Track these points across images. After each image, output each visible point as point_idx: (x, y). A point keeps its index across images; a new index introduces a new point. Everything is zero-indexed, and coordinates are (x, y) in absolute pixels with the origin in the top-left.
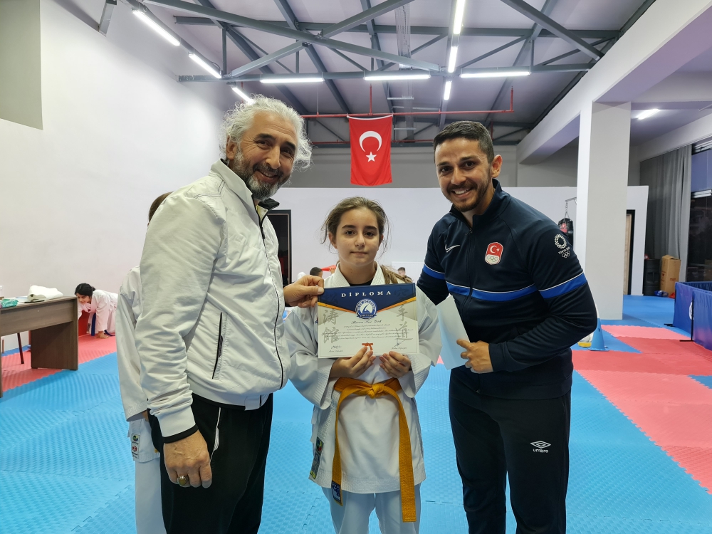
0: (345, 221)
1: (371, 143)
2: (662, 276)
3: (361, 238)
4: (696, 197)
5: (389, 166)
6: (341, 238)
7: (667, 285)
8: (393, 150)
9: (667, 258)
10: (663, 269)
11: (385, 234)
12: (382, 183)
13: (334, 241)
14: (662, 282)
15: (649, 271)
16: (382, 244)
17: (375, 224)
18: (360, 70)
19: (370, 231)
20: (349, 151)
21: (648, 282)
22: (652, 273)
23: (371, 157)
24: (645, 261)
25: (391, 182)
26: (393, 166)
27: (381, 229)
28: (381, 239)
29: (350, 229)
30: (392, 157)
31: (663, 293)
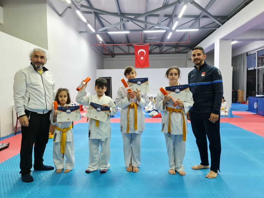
0: (170, 72)
1: (142, 53)
2: (238, 97)
3: (174, 76)
4: (248, 70)
5: (148, 61)
6: (169, 76)
7: (240, 99)
8: (150, 56)
9: (239, 90)
10: (238, 94)
11: (180, 75)
12: (146, 67)
13: (168, 77)
14: (238, 98)
15: (234, 95)
16: (179, 77)
17: (177, 72)
18: (142, 29)
19: (176, 74)
20: (134, 56)
21: (234, 99)
22: (234, 96)
23: (142, 58)
24: (232, 91)
25: (149, 66)
26: (149, 61)
27: (179, 74)
28: (179, 76)
29: (171, 74)
30: (149, 58)
31: (239, 102)
